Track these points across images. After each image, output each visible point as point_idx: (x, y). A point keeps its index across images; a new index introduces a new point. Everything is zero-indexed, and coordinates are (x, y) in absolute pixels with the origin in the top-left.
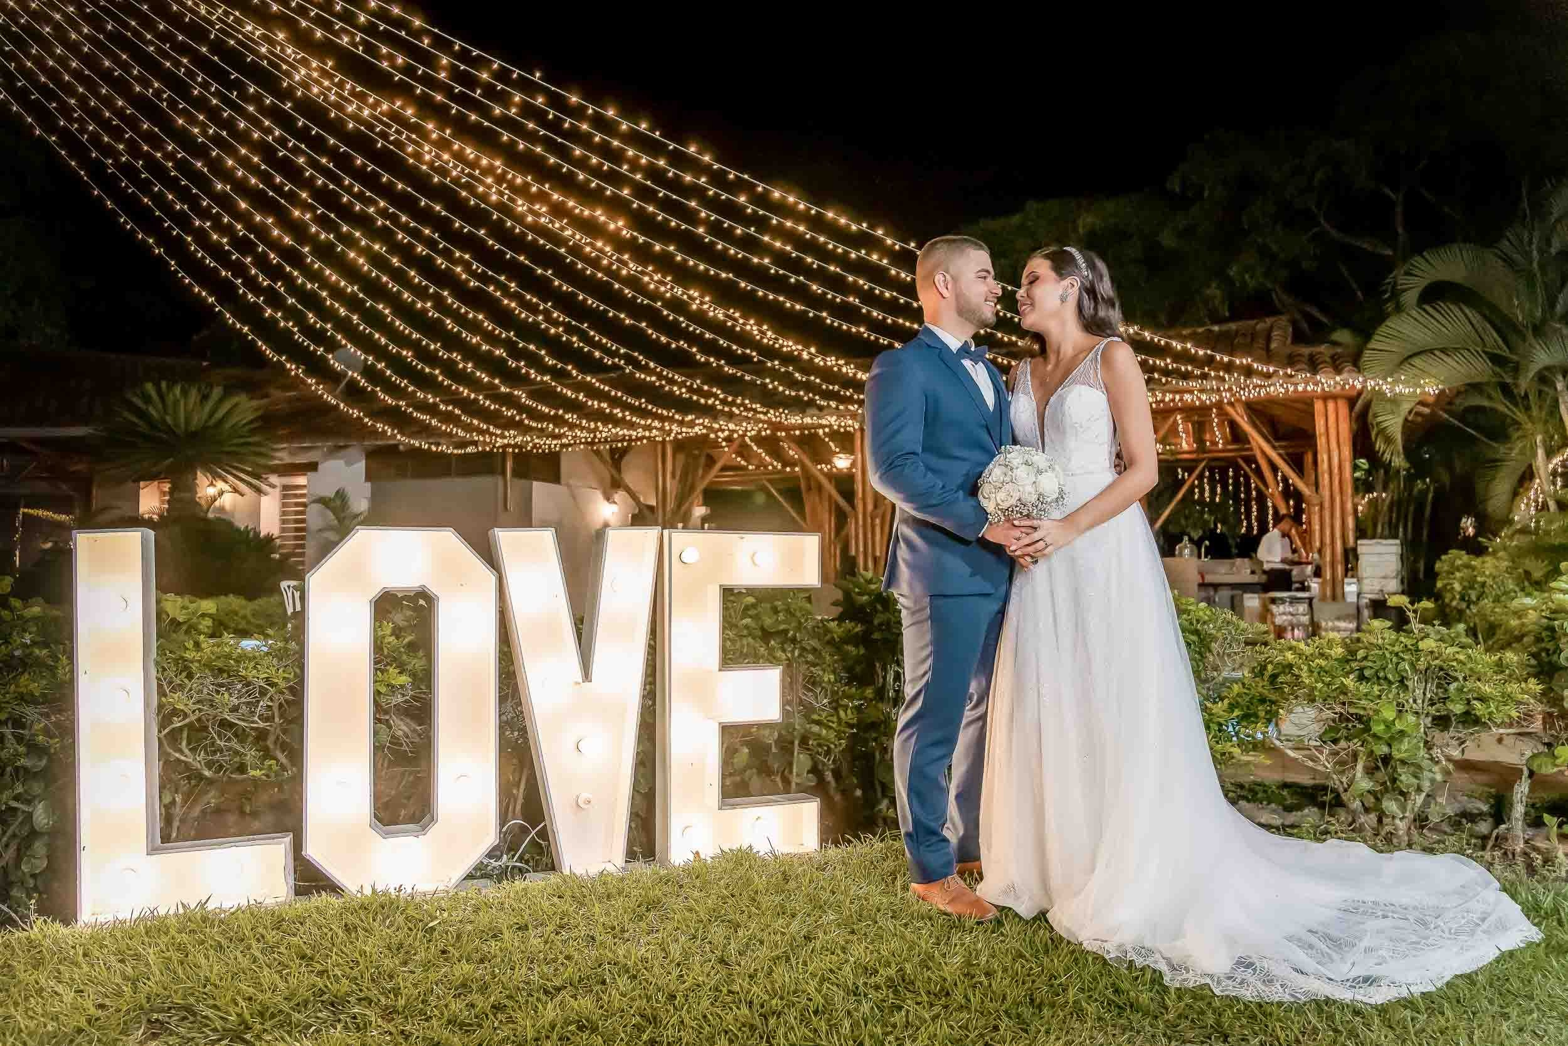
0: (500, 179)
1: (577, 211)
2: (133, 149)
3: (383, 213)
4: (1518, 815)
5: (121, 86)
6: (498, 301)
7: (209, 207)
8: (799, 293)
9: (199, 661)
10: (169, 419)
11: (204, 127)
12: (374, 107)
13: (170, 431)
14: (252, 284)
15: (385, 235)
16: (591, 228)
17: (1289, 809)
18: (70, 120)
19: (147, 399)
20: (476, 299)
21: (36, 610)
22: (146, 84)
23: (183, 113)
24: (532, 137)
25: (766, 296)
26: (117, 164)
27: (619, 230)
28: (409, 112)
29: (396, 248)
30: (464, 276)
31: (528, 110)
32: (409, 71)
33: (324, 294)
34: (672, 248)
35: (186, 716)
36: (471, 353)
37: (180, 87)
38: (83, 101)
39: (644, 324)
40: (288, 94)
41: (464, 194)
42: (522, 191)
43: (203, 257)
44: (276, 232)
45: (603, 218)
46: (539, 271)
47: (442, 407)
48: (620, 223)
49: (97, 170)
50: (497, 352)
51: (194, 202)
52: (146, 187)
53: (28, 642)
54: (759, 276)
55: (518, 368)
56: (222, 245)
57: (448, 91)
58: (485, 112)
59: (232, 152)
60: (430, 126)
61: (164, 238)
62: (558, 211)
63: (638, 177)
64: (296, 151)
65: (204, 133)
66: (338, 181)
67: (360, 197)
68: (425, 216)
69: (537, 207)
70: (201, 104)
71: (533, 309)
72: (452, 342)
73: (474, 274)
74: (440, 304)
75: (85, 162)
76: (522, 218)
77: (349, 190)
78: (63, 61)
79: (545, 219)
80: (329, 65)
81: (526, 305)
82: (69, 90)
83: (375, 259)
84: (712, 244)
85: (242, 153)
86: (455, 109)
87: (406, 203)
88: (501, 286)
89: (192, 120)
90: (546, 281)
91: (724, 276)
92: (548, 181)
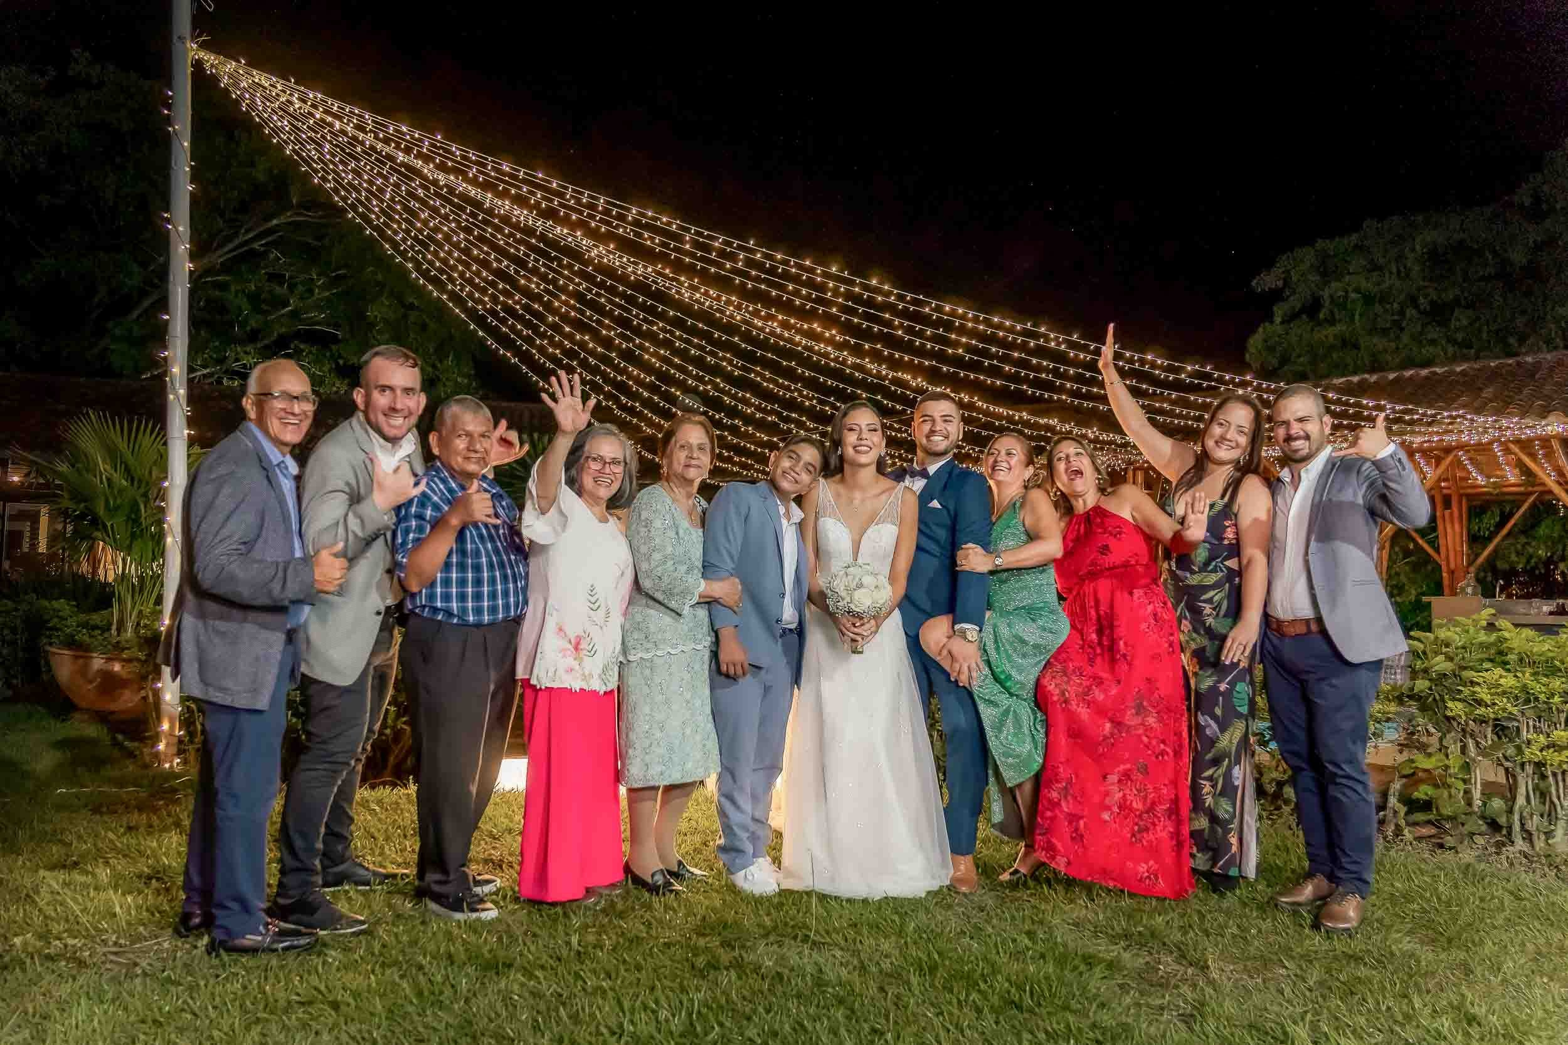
0: (739, 307)
1: (800, 325)
2: (494, 299)
3: (664, 330)
5: (485, 264)
6: (760, 384)
7: (545, 331)
8: (994, 372)
12: (645, 267)
15: (667, 344)
16: (811, 335)
18: (455, 286)
20: (742, 383)
22: (500, 262)
23: (524, 277)
24: (757, 279)
25: (967, 375)
26: (484, 309)
27: (834, 336)
28: (667, 271)
29: (676, 352)
30: (729, 368)
31: (750, 263)
32: (664, 245)
33: (630, 383)
34: (879, 346)
36: (748, 420)
37: (521, 263)
38: (462, 275)
40: (589, 262)
41: (717, 316)
42: (756, 313)
44: (591, 345)
45: (819, 330)
46: (785, 363)
47: (736, 459)
48: (834, 332)
49: (472, 313)
50: (769, 419)
51: (535, 328)
52: (503, 321)
57: (692, 255)
59: (556, 297)
60: (683, 279)
61: (518, 352)
63: (840, 300)
64: (598, 295)
65: (538, 287)
66: (629, 311)
67: (645, 320)
68: (693, 331)
69: (770, 323)
70: (535, 271)
71: (788, 389)
72: (733, 413)
73: (736, 366)
74: (716, 387)
75: (465, 310)
76: (762, 329)
77: (637, 317)
78: (450, 253)
79: (778, 330)
80: (612, 246)
81: (781, 386)
82: (454, 268)
83: (665, 360)
84: (911, 342)
85: (563, 298)
86: (699, 265)
87: (678, 323)
88: (758, 374)
89: (529, 280)
90: (793, 370)
91: (927, 363)
92: (773, 307)
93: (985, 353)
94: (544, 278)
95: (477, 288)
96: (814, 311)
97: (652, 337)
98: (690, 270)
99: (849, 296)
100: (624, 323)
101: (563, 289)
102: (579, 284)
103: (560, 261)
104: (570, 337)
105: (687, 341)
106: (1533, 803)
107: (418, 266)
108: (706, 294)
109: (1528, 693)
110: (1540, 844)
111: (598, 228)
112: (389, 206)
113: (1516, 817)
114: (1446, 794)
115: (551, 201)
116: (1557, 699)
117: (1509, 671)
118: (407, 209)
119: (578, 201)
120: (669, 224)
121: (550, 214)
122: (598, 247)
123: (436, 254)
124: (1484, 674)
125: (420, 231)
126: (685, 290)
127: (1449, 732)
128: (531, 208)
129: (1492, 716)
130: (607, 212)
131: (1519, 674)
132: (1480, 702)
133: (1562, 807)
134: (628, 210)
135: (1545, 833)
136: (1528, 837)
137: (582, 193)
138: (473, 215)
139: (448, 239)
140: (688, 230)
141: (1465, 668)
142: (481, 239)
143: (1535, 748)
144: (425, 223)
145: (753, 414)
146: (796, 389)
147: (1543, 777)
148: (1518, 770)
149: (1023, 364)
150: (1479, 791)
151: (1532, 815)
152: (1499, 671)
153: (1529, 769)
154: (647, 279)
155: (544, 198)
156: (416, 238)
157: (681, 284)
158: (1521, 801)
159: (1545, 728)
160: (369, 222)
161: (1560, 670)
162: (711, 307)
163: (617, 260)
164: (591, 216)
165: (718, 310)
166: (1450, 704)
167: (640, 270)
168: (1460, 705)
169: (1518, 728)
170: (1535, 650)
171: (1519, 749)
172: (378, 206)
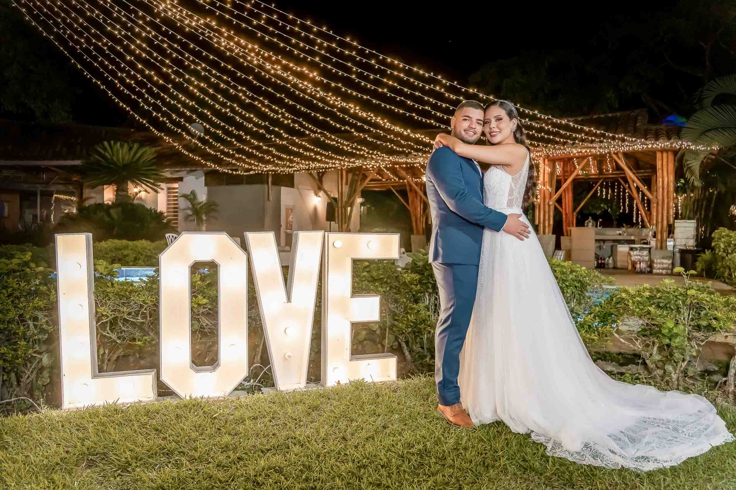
0: (258, 54)
1: (294, 68)
2: (88, 41)
3: (204, 69)
4: (732, 374)
6: (260, 108)
7: (125, 67)
8: (401, 105)
9: (113, 293)
10: (115, 159)
11: (120, 31)
12: (198, 21)
13: (115, 164)
14: (146, 101)
15: (206, 79)
16: (301, 76)
17: (622, 365)
18: (59, 29)
19: (105, 149)
20: (250, 108)
21: (41, 269)
22: (92, 12)
23: (110, 24)
24: (272, 34)
25: (386, 106)
26: (81, 48)
27: (315, 77)
28: (214, 23)
29: (211, 85)
30: (243, 98)
33: (179, 106)
34: (340, 85)
35: (108, 317)
36: (248, 131)
37: (107, 13)
38: (64, 20)
39: (328, 119)
40: (158, 15)
41: (241, 60)
42: (268, 59)
43: (123, 90)
44: (155, 78)
45: (306, 72)
46: (278, 95)
47: (237, 155)
48: (315, 74)
49: (73, 51)
50: (261, 131)
51: (117, 65)
52: (95, 58)
53: (38, 283)
54: (382, 97)
55: (271, 138)
56: (131, 84)
59: (133, 42)
60: (224, 30)
61: (105, 81)
62: (286, 68)
63: (323, 52)
64: (163, 41)
65: (120, 33)
66: (183, 55)
67: (193, 62)
68: (224, 71)
69: (276, 66)
70: (118, 20)
71: (277, 112)
72: (239, 126)
73: (248, 97)
74: (233, 110)
75: (67, 47)
76: (269, 71)
77: (188, 59)
79: (280, 72)
81: (273, 110)
82: (58, 15)
83: (201, 90)
84: (359, 83)
86: (235, 21)
87: (215, 65)
88: (261, 102)
89: (114, 28)
90: (282, 100)
91: (365, 97)
92: (280, 54)
93: (400, 93)
94: (124, 25)
95: (75, 31)
96: (305, 58)
97: (196, 73)
98: (228, 24)
99: (329, 50)
100: (178, 63)
101: (138, 36)
102: (149, 32)
103: (136, 13)
104: (141, 72)
105: (219, 78)
107: (30, 11)
108: (237, 43)
126: (223, 40)
145: (252, 128)
146: (281, 113)
154: (198, 30)
157: (221, 34)
162: (238, 54)
163: (178, 14)
165: (242, 56)
167: (194, 23)
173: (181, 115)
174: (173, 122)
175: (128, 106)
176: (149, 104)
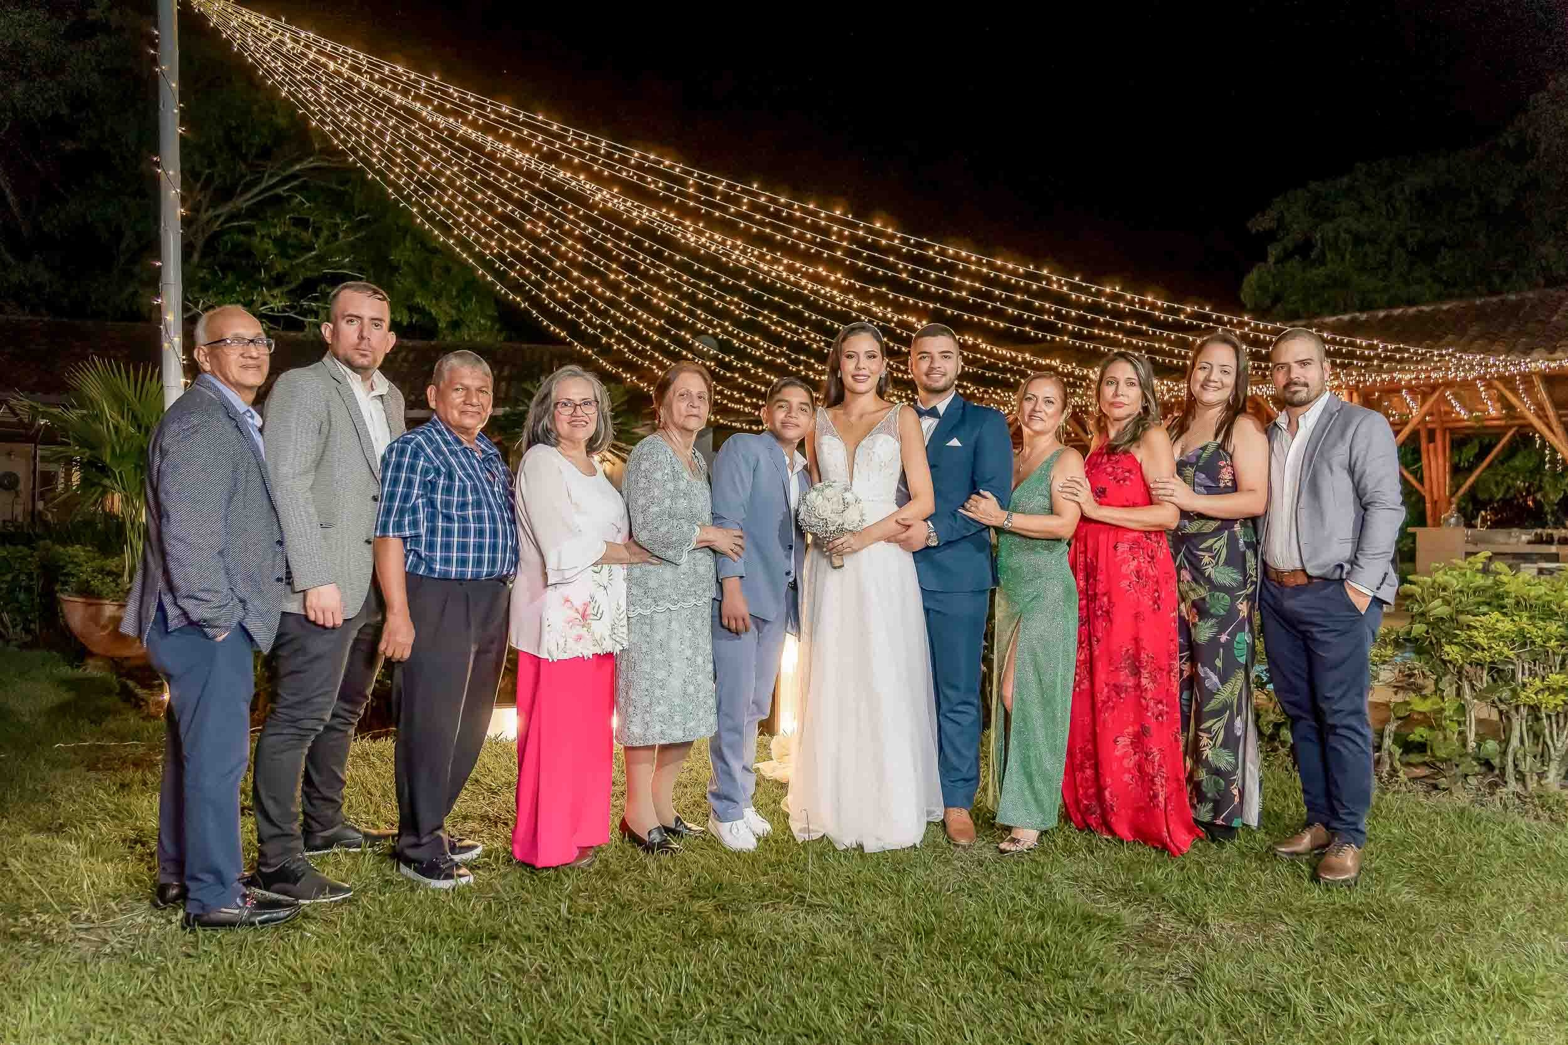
0: (744, 251)
1: (805, 269)
2: (501, 244)
3: (671, 274)
5: (490, 208)
6: (767, 327)
7: (554, 276)
8: (997, 314)
11: (544, 230)
12: (650, 212)
14: (589, 322)
15: (675, 288)
16: (816, 278)
18: (461, 230)
20: (750, 326)
22: (505, 206)
23: (529, 221)
24: (761, 223)
25: (971, 318)
26: (492, 253)
27: (839, 280)
28: (672, 215)
29: (684, 296)
30: (737, 312)
31: (755, 207)
32: (668, 189)
36: (758, 362)
37: (525, 207)
38: (467, 219)
40: (594, 206)
41: (723, 260)
42: (761, 257)
43: (555, 307)
44: (600, 290)
45: (824, 273)
46: (792, 307)
48: (839, 276)
49: (480, 258)
51: (544, 273)
52: (511, 266)
54: (961, 304)
55: (799, 371)
56: (565, 299)
57: (697, 199)
58: (725, 210)
59: (564, 242)
60: (689, 222)
61: (527, 297)
62: (791, 269)
63: (845, 244)
64: (604, 239)
66: (636, 256)
67: (652, 264)
68: (699, 275)
70: (540, 215)
71: (795, 332)
72: (741, 355)
73: (743, 309)
74: (725, 331)
75: (473, 254)
76: (768, 273)
77: (644, 261)
78: (454, 197)
79: (784, 274)
80: (616, 190)
81: (789, 329)
82: (459, 213)
83: (673, 304)
84: (916, 285)
85: (570, 242)
86: (703, 209)
87: (685, 267)
88: (765, 317)
89: (535, 225)
90: (800, 313)
91: (931, 306)
92: (778, 250)
93: (989, 296)
94: (549, 222)
95: (483, 232)
96: (818, 254)
97: (658, 280)
98: (695, 215)
100: (631, 267)
101: (569, 234)
102: (585, 229)
103: (565, 205)
104: (578, 281)
105: (694, 285)
106: (1527, 744)
107: (423, 210)
108: (711, 238)
109: (1524, 637)
110: (1532, 785)
111: (602, 171)
112: (389, 150)
113: (1510, 759)
114: (1441, 737)
115: (552, 144)
116: (1553, 643)
117: (1505, 614)
118: (408, 153)
119: (580, 144)
120: (672, 167)
121: (551, 157)
122: (601, 191)
123: (440, 198)
124: (1482, 618)
125: (423, 175)
126: (691, 235)
127: (1445, 675)
128: (533, 152)
129: (1488, 660)
130: (609, 155)
131: (1516, 618)
132: (1476, 646)
133: (1555, 749)
134: (631, 153)
135: (1538, 774)
136: (1521, 778)
137: (583, 136)
138: (476, 159)
139: (451, 182)
140: (691, 174)
141: (1462, 612)
142: (485, 183)
143: (1530, 691)
144: (427, 166)
145: (762, 356)
146: (804, 332)
147: (1538, 719)
148: (1513, 712)
149: (1026, 306)
150: (1473, 734)
151: (1525, 756)
152: (1496, 615)
153: (1524, 711)
154: (653, 223)
155: (545, 141)
156: (419, 182)
157: (686, 228)
158: (1515, 742)
159: (1541, 672)
160: (371, 166)
161: (1557, 614)
162: (716, 251)
163: (620, 204)
164: (595, 160)
165: (723, 254)
166: (1447, 648)
167: (646, 214)
168: (1456, 649)
169: (1513, 670)
170: (1532, 594)
171: (1514, 691)
172: (378, 149)
173: (645, 340)
174: (634, 351)
175: (563, 331)
176: (595, 327)
